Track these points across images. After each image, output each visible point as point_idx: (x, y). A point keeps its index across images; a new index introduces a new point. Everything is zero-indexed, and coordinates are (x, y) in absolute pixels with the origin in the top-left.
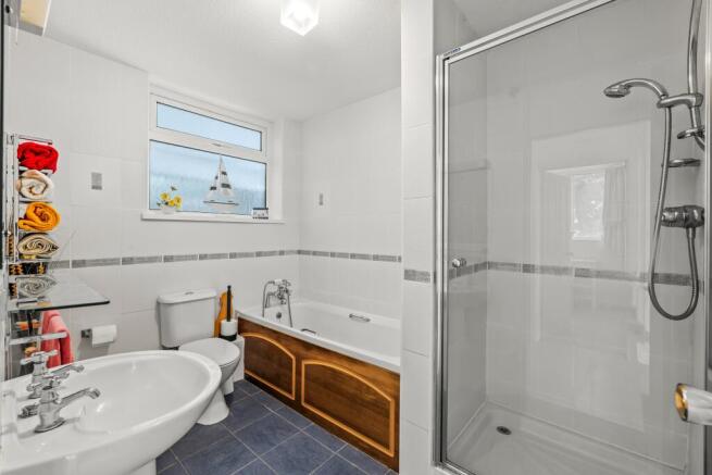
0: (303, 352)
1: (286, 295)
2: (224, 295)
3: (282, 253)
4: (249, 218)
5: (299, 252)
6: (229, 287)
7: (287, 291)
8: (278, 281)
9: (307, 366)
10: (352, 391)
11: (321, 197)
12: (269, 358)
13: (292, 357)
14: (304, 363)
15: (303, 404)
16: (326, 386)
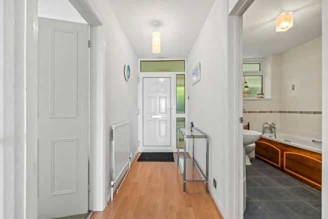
0: (284, 148)
1: (273, 129)
2: (246, 126)
3: (271, 112)
4: (256, 98)
5: (280, 112)
6: (249, 123)
7: (274, 128)
8: (270, 123)
9: (286, 154)
10: (313, 165)
11: (293, 86)
12: (267, 150)
13: (279, 150)
14: (285, 153)
15: (285, 169)
16: (297, 162)
